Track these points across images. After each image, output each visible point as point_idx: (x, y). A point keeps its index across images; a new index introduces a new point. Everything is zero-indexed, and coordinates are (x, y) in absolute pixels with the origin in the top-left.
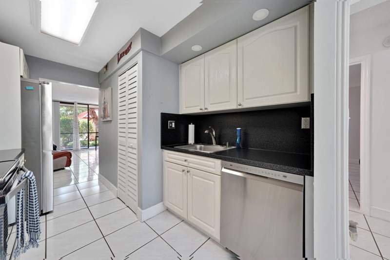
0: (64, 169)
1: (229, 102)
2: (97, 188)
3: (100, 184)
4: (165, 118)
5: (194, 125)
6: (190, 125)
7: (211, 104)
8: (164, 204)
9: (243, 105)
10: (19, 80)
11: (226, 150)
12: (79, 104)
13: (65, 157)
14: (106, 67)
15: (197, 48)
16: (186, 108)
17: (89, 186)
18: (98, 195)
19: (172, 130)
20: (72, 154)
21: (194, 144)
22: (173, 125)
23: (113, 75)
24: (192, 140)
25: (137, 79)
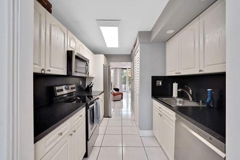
0: (120, 100)
1: (194, 68)
2: (130, 113)
3: (131, 111)
4: (155, 79)
5: (177, 84)
6: (174, 84)
7: (183, 70)
8: (152, 132)
9: (204, 71)
10: (103, 66)
11: (199, 107)
12: (129, 69)
13: (121, 95)
14: (132, 52)
15: (171, 32)
16: (169, 72)
17: (127, 111)
18: (130, 116)
19: (159, 87)
20: (124, 94)
21: (177, 97)
22: (160, 84)
23: (133, 56)
24: (175, 94)
25: (139, 59)
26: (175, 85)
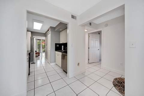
0: (38, 57)
8: (56, 63)
12: (42, 40)
13: (38, 54)
22: (58, 46)
23: (47, 35)
24: (63, 49)
25: (50, 36)
26: (63, 46)
